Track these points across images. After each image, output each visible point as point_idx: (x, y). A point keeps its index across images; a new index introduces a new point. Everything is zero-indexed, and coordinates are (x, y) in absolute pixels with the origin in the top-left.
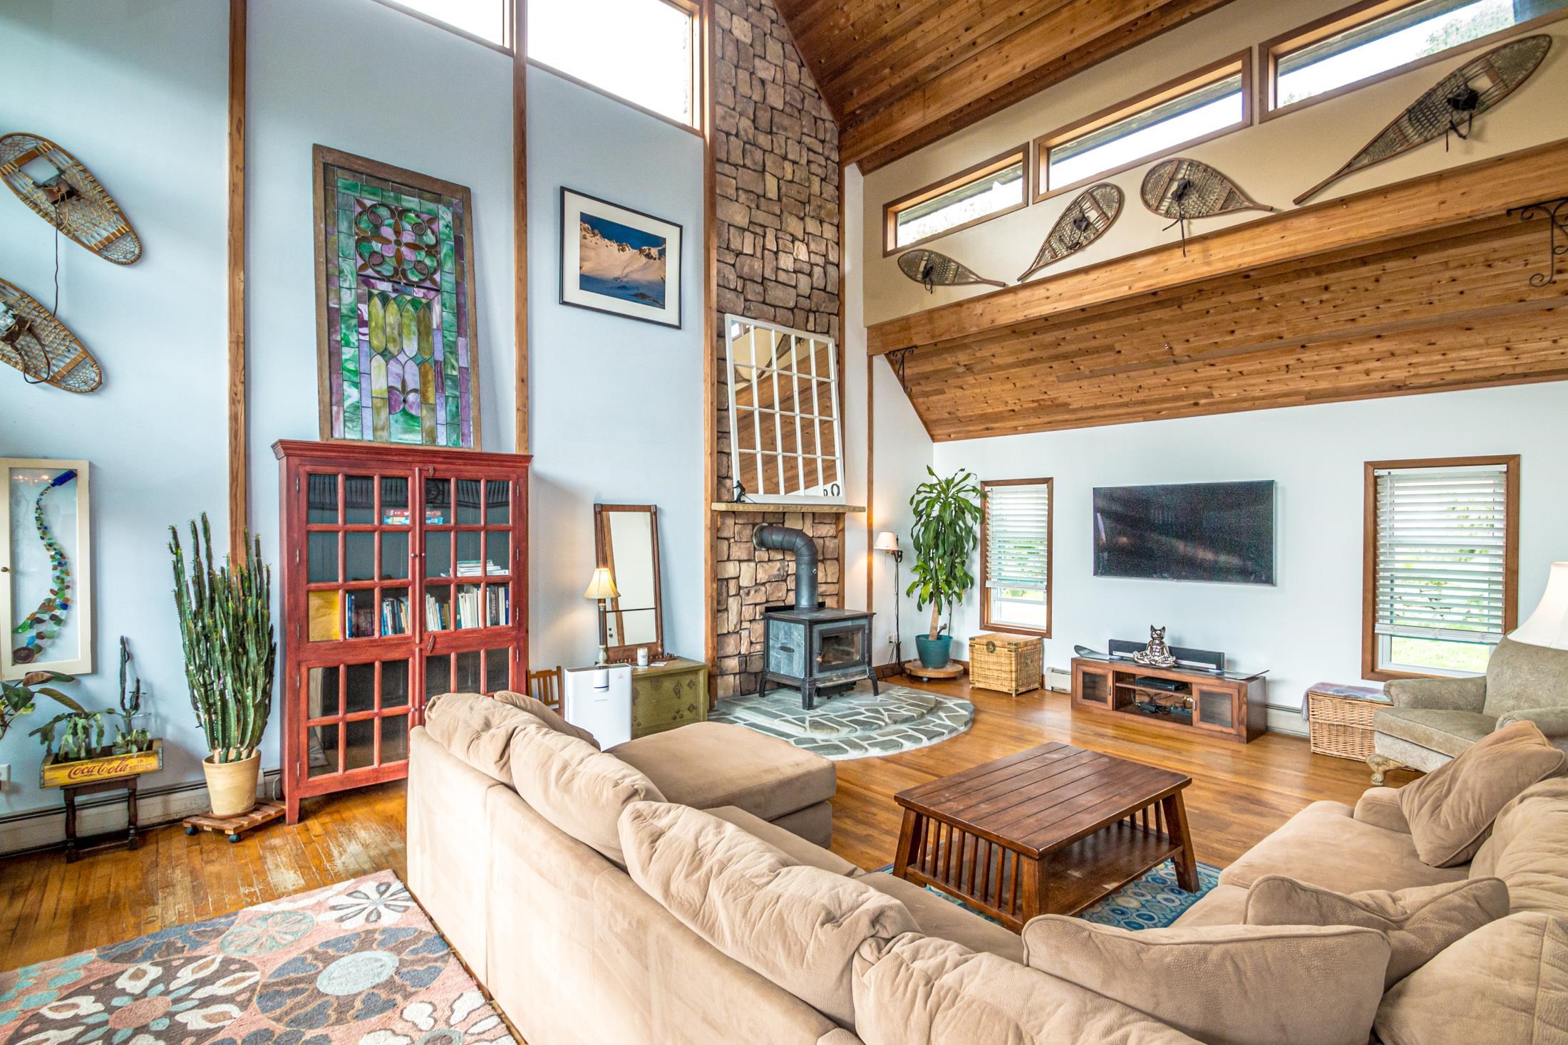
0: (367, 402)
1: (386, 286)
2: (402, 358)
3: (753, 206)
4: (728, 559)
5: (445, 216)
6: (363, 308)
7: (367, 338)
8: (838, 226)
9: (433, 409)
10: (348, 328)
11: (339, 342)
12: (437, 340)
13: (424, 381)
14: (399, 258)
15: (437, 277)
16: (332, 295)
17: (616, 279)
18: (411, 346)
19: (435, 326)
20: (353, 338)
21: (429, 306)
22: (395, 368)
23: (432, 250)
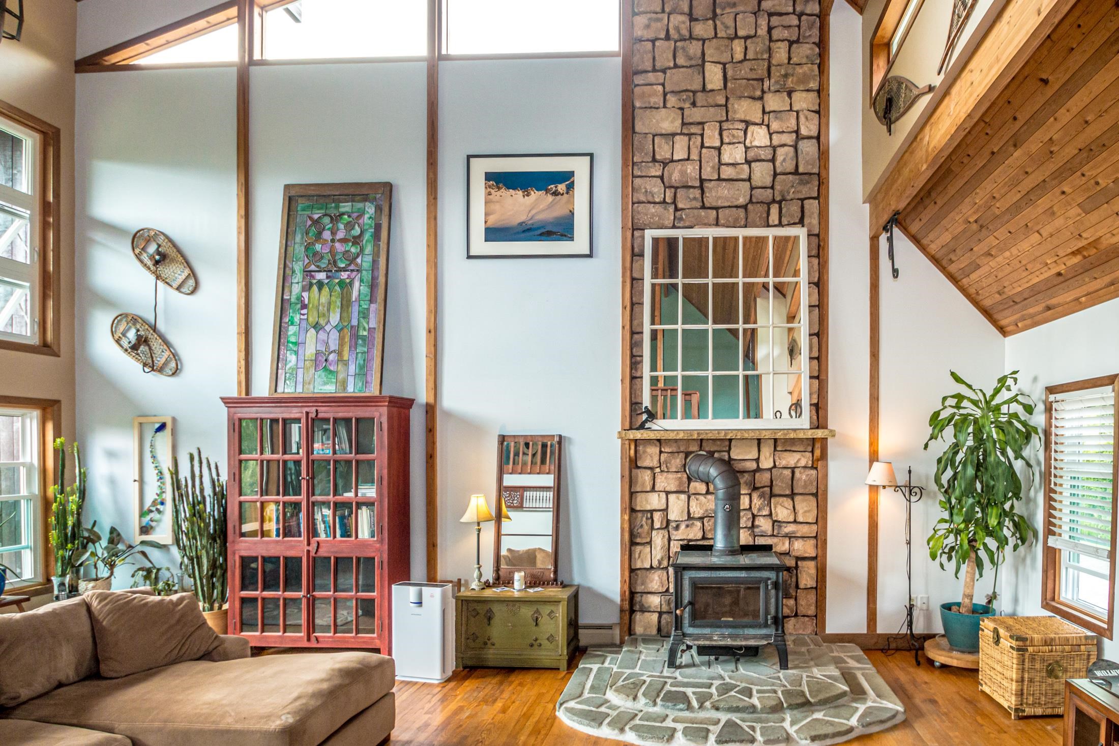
0: (301, 364)
1: (321, 276)
2: (328, 328)
3: (687, 105)
4: (653, 489)
5: (369, 210)
6: (305, 295)
7: (305, 317)
8: (819, 91)
9: (346, 364)
10: (294, 312)
11: (286, 323)
12: (355, 309)
13: (341, 345)
14: (332, 252)
15: (359, 260)
16: (286, 290)
17: (521, 224)
18: (335, 318)
19: (354, 299)
20: (297, 318)
21: (351, 284)
22: (322, 336)
23: (356, 240)
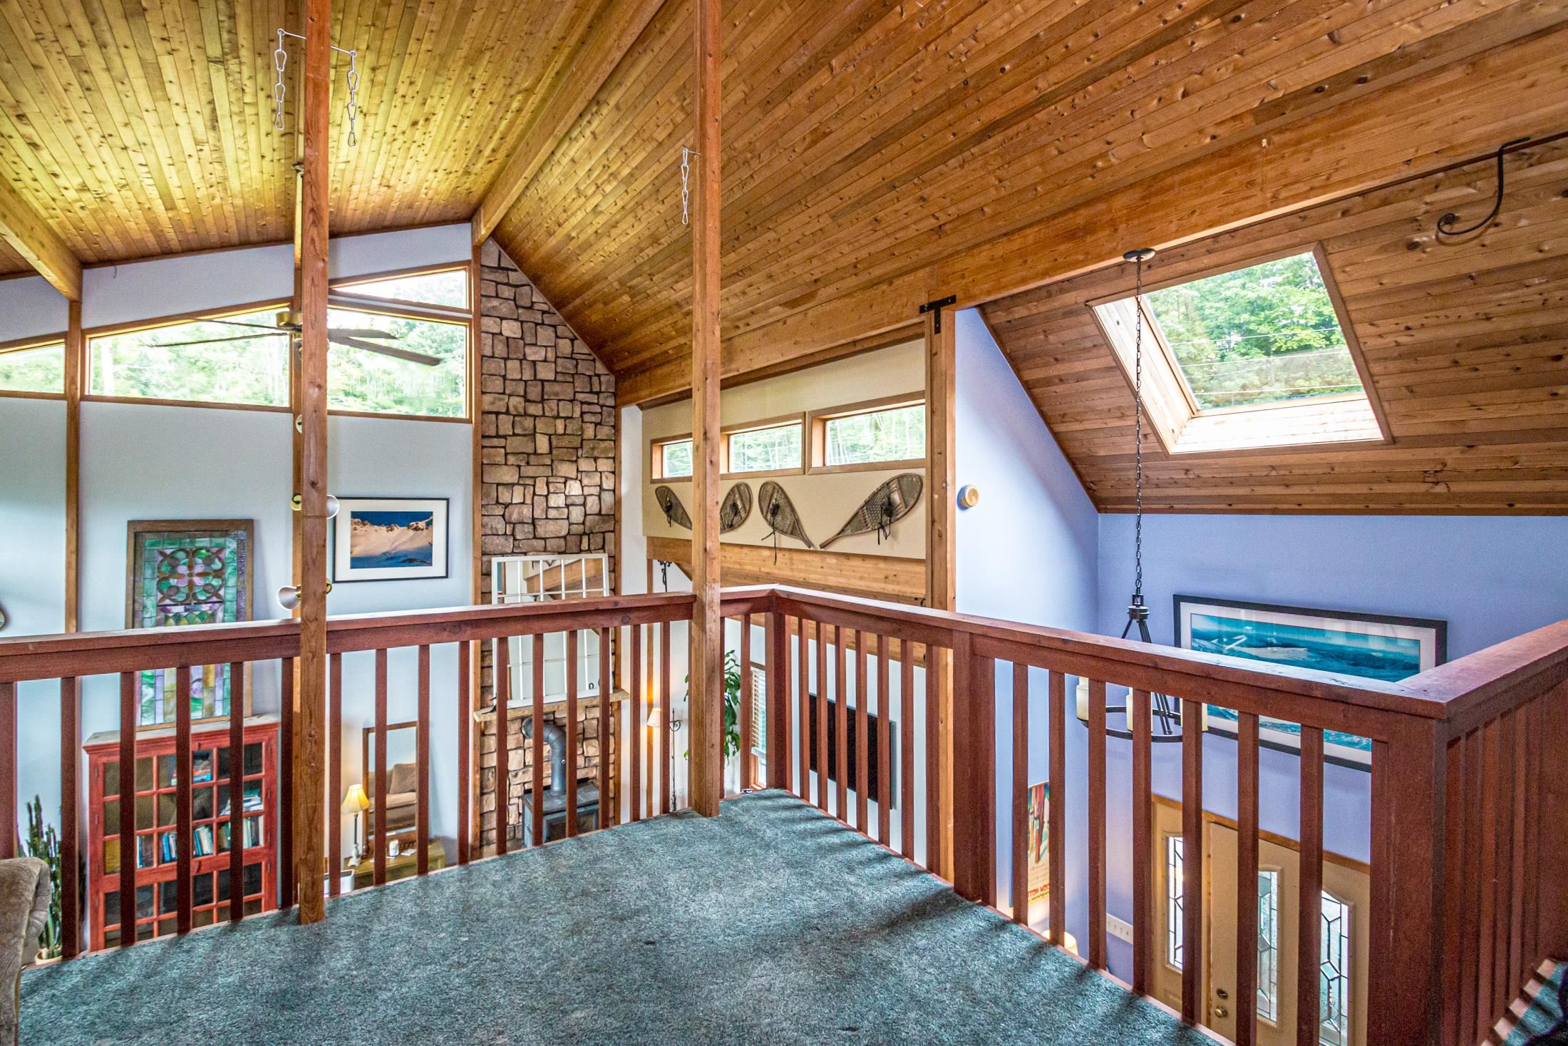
0: (160, 696)
1: (179, 609)
3: (523, 464)
5: (231, 545)
8: (614, 459)
9: (213, 690)
13: (207, 672)
14: (191, 585)
15: (222, 592)
17: (385, 554)
21: (214, 615)
23: (219, 574)
